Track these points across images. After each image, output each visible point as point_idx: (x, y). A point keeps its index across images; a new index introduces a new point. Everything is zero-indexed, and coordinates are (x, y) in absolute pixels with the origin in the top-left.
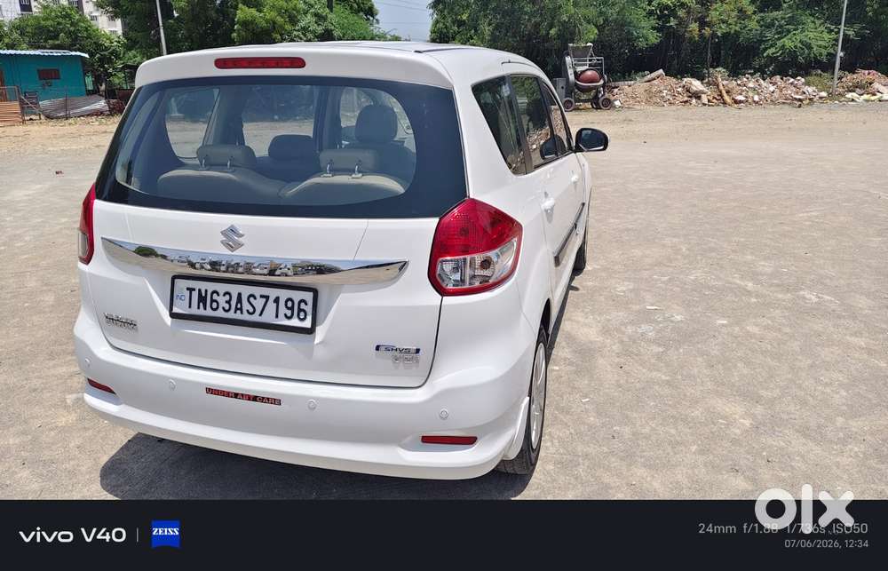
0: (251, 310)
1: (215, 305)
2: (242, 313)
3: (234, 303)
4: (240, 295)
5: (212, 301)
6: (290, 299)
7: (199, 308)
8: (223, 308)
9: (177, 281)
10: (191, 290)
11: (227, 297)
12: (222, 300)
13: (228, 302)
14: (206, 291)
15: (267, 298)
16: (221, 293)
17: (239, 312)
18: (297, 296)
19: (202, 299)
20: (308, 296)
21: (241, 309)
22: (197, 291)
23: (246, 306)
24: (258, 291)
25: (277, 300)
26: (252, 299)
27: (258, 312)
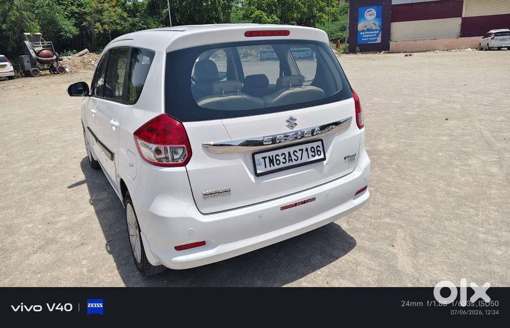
0: (296, 159)
1: (278, 162)
2: (292, 161)
3: (287, 158)
4: (289, 153)
5: (277, 160)
6: (312, 147)
7: (270, 166)
8: (283, 162)
9: (256, 156)
10: (264, 158)
11: (283, 156)
12: (281, 158)
13: (285, 158)
14: (272, 156)
15: (302, 150)
16: (280, 155)
17: (290, 161)
18: (315, 145)
19: (271, 161)
20: (319, 143)
21: (291, 160)
22: (268, 158)
23: (293, 157)
24: (297, 148)
25: (307, 150)
26: (295, 153)
27: (300, 158)
